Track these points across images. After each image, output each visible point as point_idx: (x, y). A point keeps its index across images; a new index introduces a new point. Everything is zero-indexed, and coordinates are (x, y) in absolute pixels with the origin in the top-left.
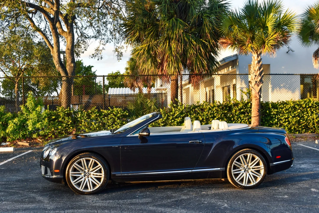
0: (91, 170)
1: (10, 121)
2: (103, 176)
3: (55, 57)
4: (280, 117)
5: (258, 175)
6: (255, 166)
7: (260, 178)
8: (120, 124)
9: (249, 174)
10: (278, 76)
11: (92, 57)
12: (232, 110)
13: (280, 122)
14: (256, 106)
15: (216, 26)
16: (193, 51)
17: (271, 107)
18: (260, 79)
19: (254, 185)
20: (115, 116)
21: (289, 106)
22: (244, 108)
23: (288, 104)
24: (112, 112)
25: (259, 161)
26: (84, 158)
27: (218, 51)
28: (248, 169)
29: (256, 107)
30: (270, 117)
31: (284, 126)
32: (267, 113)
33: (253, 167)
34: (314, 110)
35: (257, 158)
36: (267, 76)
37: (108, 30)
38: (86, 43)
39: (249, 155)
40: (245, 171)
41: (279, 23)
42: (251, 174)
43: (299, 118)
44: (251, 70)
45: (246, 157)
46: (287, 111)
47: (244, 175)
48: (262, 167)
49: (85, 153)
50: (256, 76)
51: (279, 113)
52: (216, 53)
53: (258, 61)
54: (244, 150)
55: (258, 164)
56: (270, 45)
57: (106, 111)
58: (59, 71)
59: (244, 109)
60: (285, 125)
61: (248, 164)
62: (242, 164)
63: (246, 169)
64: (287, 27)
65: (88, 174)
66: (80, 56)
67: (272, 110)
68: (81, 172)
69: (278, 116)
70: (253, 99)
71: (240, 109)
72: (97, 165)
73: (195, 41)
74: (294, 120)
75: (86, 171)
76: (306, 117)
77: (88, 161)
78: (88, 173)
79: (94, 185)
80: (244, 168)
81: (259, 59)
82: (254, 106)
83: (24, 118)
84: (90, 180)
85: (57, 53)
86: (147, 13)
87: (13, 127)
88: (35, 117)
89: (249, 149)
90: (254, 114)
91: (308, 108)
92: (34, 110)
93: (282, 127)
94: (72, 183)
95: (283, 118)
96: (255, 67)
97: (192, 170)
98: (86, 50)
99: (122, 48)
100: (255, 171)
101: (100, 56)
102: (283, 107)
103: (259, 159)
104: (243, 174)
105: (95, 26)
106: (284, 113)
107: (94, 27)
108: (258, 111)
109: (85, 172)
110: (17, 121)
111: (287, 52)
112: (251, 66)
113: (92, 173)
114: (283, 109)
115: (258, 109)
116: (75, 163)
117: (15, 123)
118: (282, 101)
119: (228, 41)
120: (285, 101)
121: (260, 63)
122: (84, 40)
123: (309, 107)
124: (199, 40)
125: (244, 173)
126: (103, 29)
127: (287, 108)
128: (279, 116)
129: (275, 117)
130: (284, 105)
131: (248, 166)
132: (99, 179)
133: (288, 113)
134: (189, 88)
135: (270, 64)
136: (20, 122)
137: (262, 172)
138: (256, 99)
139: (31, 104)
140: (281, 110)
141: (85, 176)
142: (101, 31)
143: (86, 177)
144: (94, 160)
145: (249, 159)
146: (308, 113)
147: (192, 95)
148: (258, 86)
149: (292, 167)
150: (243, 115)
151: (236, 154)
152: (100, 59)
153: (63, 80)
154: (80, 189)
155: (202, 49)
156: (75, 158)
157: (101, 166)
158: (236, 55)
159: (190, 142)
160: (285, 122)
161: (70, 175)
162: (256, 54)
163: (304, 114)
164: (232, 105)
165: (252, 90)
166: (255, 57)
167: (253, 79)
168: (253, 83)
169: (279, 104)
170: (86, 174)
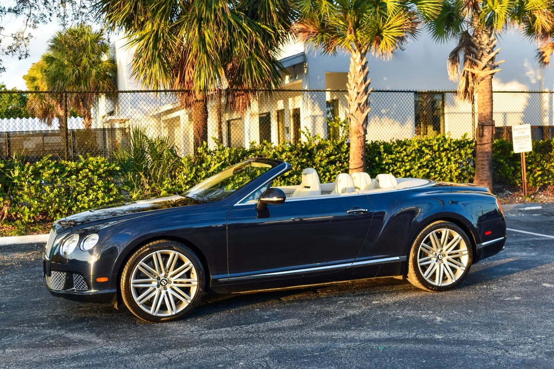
0: (171, 273)
2: (195, 283)
5: (457, 265)
6: (453, 250)
7: (463, 269)
8: (102, 189)
9: (445, 265)
12: (315, 158)
14: (359, 149)
16: (244, 46)
17: (382, 150)
18: (366, 100)
19: (453, 283)
20: (93, 172)
21: (412, 149)
22: (336, 153)
23: (409, 145)
24: (85, 165)
26: (157, 252)
29: (358, 151)
30: (379, 169)
32: (375, 161)
33: (451, 253)
34: (452, 155)
35: (457, 236)
39: (444, 231)
42: (447, 264)
43: (428, 170)
44: (347, 82)
45: (439, 235)
46: (410, 158)
47: (437, 267)
48: (465, 250)
49: (158, 241)
50: (358, 93)
51: (396, 161)
53: (362, 65)
54: (436, 223)
55: (458, 247)
56: (393, 36)
57: (73, 163)
59: (335, 155)
61: (443, 247)
62: (433, 247)
67: (384, 157)
68: (151, 279)
70: (354, 137)
71: (328, 156)
72: (184, 263)
73: (250, 26)
74: (420, 173)
75: (162, 275)
76: (440, 167)
78: (166, 280)
79: (178, 302)
80: (436, 254)
81: (363, 63)
82: (354, 149)
84: (170, 292)
89: (445, 222)
90: (355, 164)
91: (443, 151)
94: (136, 301)
95: (402, 170)
96: (358, 78)
97: (352, 262)
100: (453, 258)
102: (401, 150)
103: (461, 238)
104: (434, 265)
106: (405, 162)
108: (362, 159)
109: (158, 278)
112: (349, 76)
113: (173, 279)
114: (402, 155)
115: (362, 155)
116: (140, 262)
118: (399, 140)
119: (309, 27)
120: (403, 140)
121: (366, 71)
123: (445, 150)
124: (255, 25)
125: (436, 263)
127: (408, 152)
128: (396, 168)
129: (389, 168)
130: (402, 146)
131: (441, 251)
132: (187, 290)
133: (410, 161)
134: (179, 117)
137: (465, 260)
138: (359, 135)
140: (398, 155)
141: (158, 286)
143: (161, 287)
144: (177, 253)
145: (445, 239)
146: (441, 161)
147: (186, 132)
148: (363, 112)
149: (503, 249)
150: (334, 167)
151: (423, 231)
152: (25, 56)
155: (260, 42)
156: (141, 251)
157: (191, 265)
158: (303, 54)
159: (348, 212)
161: (132, 285)
162: (359, 53)
163: (436, 163)
164: (314, 147)
165: (350, 119)
166: (356, 58)
167: (353, 100)
168: (354, 106)
169: (394, 145)
170: (162, 282)
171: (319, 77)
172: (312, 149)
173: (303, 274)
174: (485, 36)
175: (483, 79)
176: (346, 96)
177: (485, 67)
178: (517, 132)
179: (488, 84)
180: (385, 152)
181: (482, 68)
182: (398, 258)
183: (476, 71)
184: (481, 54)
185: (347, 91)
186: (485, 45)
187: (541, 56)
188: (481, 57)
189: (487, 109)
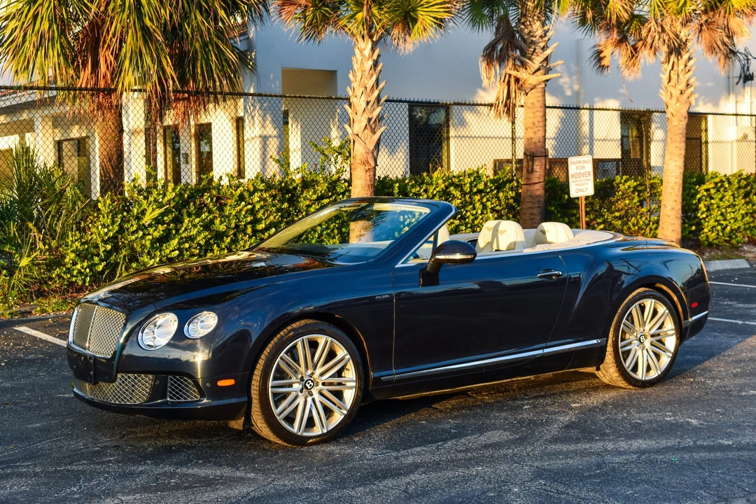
0: (319, 370)
2: (351, 384)
5: (664, 351)
6: (658, 329)
7: (668, 356)
9: (648, 351)
12: (298, 202)
17: (396, 191)
22: (330, 194)
25: (666, 317)
26: (304, 338)
28: (644, 338)
33: (654, 333)
34: (488, 200)
35: (662, 310)
39: (648, 303)
40: (638, 345)
42: (650, 348)
47: (639, 354)
48: (671, 329)
50: (368, 103)
53: (373, 60)
54: (639, 291)
59: (328, 198)
61: (646, 326)
63: (642, 339)
65: (310, 382)
68: (292, 379)
70: (359, 170)
71: (318, 199)
76: (471, 217)
77: (314, 345)
78: (312, 381)
79: (330, 414)
80: (638, 335)
81: (375, 57)
82: (359, 189)
84: (318, 398)
91: (475, 194)
94: (276, 415)
96: (367, 78)
103: (667, 312)
104: (637, 350)
109: (302, 378)
112: (351, 76)
113: (323, 379)
116: (282, 354)
121: (379, 68)
123: (480, 192)
129: (405, 220)
131: (643, 331)
137: (671, 344)
138: (367, 168)
141: (301, 391)
144: (330, 339)
145: (648, 315)
146: (474, 208)
148: (374, 133)
154: (294, 430)
157: (348, 357)
158: (247, 39)
159: (539, 275)
161: (270, 389)
162: (370, 40)
163: (467, 211)
164: (297, 185)
165: (354, 142)
166: (365, 49)
167: (360, 112)
168: (360, 123)
170: (307, 385)
171: (272, 76)
172: (295, 188)
174: (538, 23)
175: (534, 87)
176: (346, 107)
177: (538, 70)
178: (575, 166)
179: (541, 94)
181: (534, 71)
182: (595, 341)
183: (522, 74)
184: (532, 50)
186: (537, 37)
187: (598, 56)
188: (532, 54)
189: (539, 133)
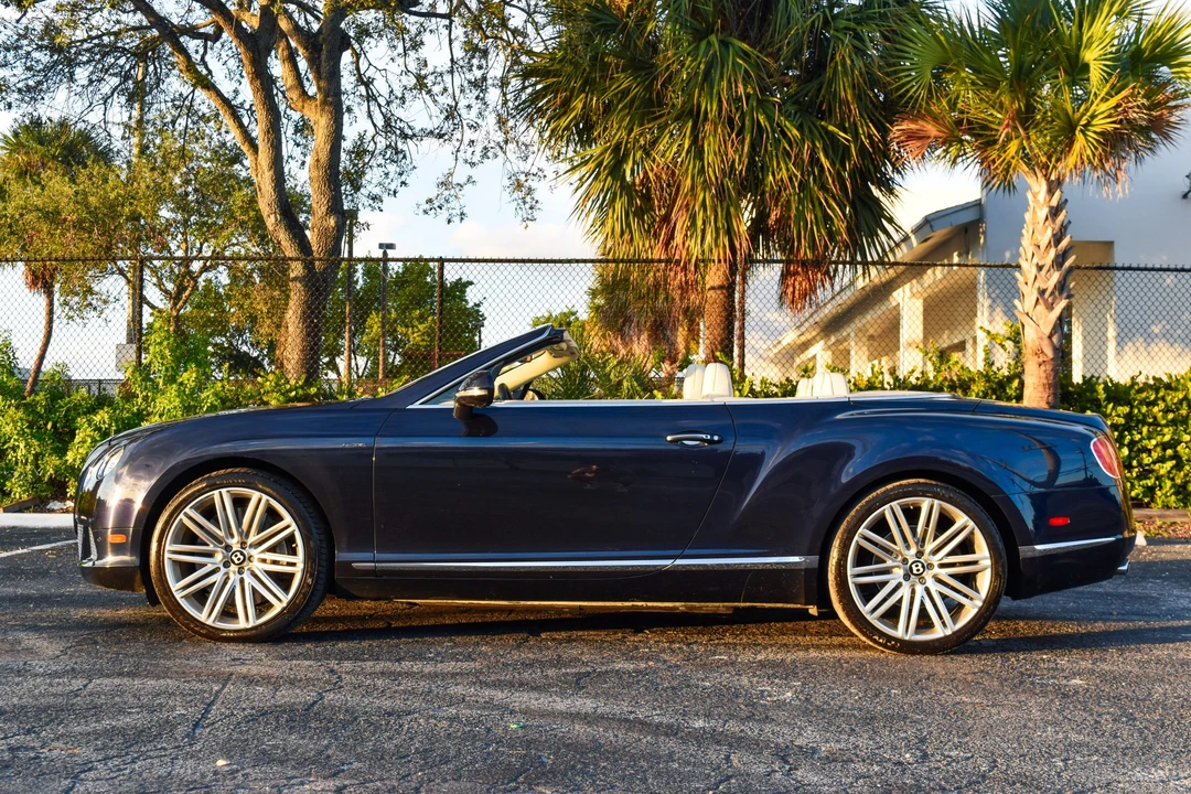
0: (253, 538)
1: (80, 421)
2: (300, 566)
3: (262, 187)
4: (1141, 440)
5: (966, 596)
6: (952, 553)
7: (975, 606)
9: (927, 590)
10: (1135, 274)
11: (425, 212)
13: (1142, 459)
14: (1041, 389)
15: (880, 67)
16: (788, 170)
17: (1102, 395)
18: (1059, 282)
19: (946, 637)
21: (1181, 396)
23: (1176, 389)
25: (972, 533)
26: (224, 491)
27: (897, 177)
28: (920, 567)
29: (1040, 395)
31: (1157, 478)
33: (946, 561)
35: (961, 519)
36: (1089, 273)
37: (491, 108)
38: (404, 157)
39: (925, 504)
40: (907, 577)
41: (1133, 53)
42: (934, 588)
44: (1021, 245)
45: (912, 515)
46: (1171, 416)
47: (905, 592)
48: (985, 558)
49: (229, 470)
50: (1040, 268)
51: (1138, 421)
52: (887, 186)
53: (1051, 208)
54: (904, 482)
55: (966, 547)
58: (279, 243)
60: (1162, 472)
61: (922, 546)
62: (895, 544)
63: (915, 569)
64: (1171, 67)
65: (239, 556)
66: (382, 207)
67: (1109, 411)
68: (211, 547)
69: (1131, 435)
70: (1030, 363)
72: (281, 519)
73: (800, 128)
75: (234, 542)
77: (240, 503)
78: (242, 554)
79: (262, 605)
80: (905, 561)
81: (1054, 202)
82: (1032, 390)
83: (135, 409)
84: (249, 580)
85: (272, 172)
86: (613, 21)
87: (89, 440)
88: (175, 407)
89: (928, 481)
92: (171, 380)
93: (1149, 478)
94: (173, 590)
95: (1154, 442)
96: (1040, 233)
97: (675, 557)
98: (403, 183)
99: (540, 174)
100: (952, 576)
101: (458, 207)
102: (1152, 398)
103: (971, 524)
104: (899, 586)
105: (437, 89)
106: (1159, 425)
107: (429, 92)
109: (228, 548)
110: (107, 420)
111: (1185, 196)
112: (1024, 232)
113: (256, 553)
114: (1156, 409)
116: (187, 510)
117: (98, 429)
118: (1154, 378)
119: (931, 127)
120: (1165, 379)
121: (1061, 217)
122: (396, 144)
124: (814, 124)
125: (904, 583)
126: (469, 107)
127: (1170, 404)
128: (1138, 437)
129: (1121, 437)
130: (1157, 390)
131: (920, 554)
132: (283, 580)
133: (1173, 423)
135: (1112, 243)
136: (116, 422)
137: (985, 582)
138: (1041, 360)
139: (163, 357)
140: (1144, 409)
141: (226, 565)
142: (463, 112)
143: (233, 568)
144: (265, 497)
145: (927, 525)
148: (1050, 307)
149: (1123, 573)
151: (867, 499)
152: (458, 218)
153: (292, 275)
154: (202, 617)
155: (823, 159)
156: (191, 486)
157: (294, 527)
158: (978, 204)
159: (669, 438)
160: (1162, 460)
161: (167, 555)
162: (1045, 181)
165: (1024, 325)
166: (1039, 193)
167: (1030, 281)
168: (1031, 295)
169: (1136, 387)
170: (233, 557)
173: (552, 573)
176: (1017, 274)
180: (1108, 399)
185: (1018, 267)
